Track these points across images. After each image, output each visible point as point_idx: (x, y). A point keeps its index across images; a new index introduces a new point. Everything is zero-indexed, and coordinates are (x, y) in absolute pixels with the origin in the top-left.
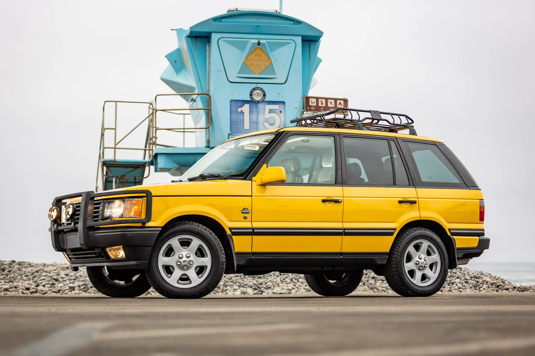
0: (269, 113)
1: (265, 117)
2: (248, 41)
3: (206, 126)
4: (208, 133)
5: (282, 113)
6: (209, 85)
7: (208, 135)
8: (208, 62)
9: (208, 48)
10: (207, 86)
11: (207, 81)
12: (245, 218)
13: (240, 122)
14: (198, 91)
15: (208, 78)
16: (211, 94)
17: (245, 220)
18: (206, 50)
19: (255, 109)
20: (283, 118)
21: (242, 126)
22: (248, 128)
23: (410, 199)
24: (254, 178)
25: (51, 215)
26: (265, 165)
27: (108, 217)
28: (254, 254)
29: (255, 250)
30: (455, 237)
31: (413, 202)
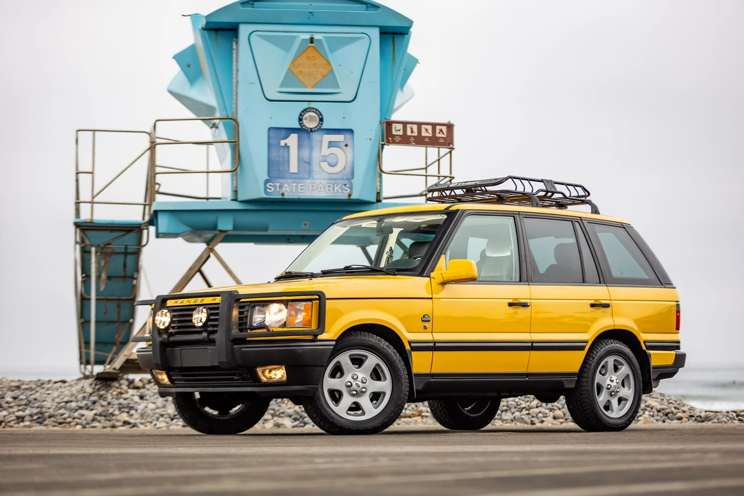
0: (329, 147)
1: (323, 154)
2: (295, 37)
3: (232, 167)
4: (235, 177)
5: (348, 147)
6: (236, 104)
7: (235, 182)
8: (234, 68)
9: (235, 47)
10: (234, 106)
11: (234, 97)
12: (425, 328)
13: (284, 161)
14: (221, 113)
15: (234, 93)
16: (240, 118)
17: (426, 331)
18: (232, 49)
19: (306, 142)
20: (349, 155)
21: (286, 169)
22: (296, 171)
23: (603, 302)
24: (432, 275)
25: (161, 321)
26: (443, 256)
27: (262, 326)
28: (433, 375)
29: (434, 371)
30: (651, 352)
31: (607, 306)
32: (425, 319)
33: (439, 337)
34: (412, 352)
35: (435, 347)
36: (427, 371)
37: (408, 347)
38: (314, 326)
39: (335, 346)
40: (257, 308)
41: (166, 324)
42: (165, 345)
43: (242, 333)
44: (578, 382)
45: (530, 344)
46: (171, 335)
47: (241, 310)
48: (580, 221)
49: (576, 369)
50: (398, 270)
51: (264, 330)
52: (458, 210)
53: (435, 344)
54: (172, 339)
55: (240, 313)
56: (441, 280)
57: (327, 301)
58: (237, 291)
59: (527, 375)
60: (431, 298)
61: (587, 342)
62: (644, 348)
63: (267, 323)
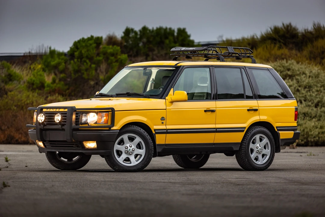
17: (163, 124)
23: (254, 108)
24: (167, 98)
25: (40, 119)
26: (172, 89)
27: (86, 123)
28: (166, 145)
29: (167, 143)
30: (279, 132)
31: (256, 110)
32: (163, 119)
33: (169, 127)
34: (156, 134)
35: (167, 132)
36: (164, 143)
37: (154, 132)
38: (109, 124)
39: (119, 132)
40: (84, 115)
41: (43, 121)
42: (42, 130)
43: (76, 126)
44: (241, 147)
45: (215, 130)
46: (45, 125)
47: (77, 115)
48: (244, 68)
49: (240, 141)
50: (151, 95)
51: (87, 125)
52: (181, 66)
54: (45, 127)
55: (76, 116)
56: (170, 100)
57: (115, 112)
58: (75, 107)
59: (214, 144)
60: (166, 109)
61: (245, 128)
62: (276, 130)
63: (88, 121)
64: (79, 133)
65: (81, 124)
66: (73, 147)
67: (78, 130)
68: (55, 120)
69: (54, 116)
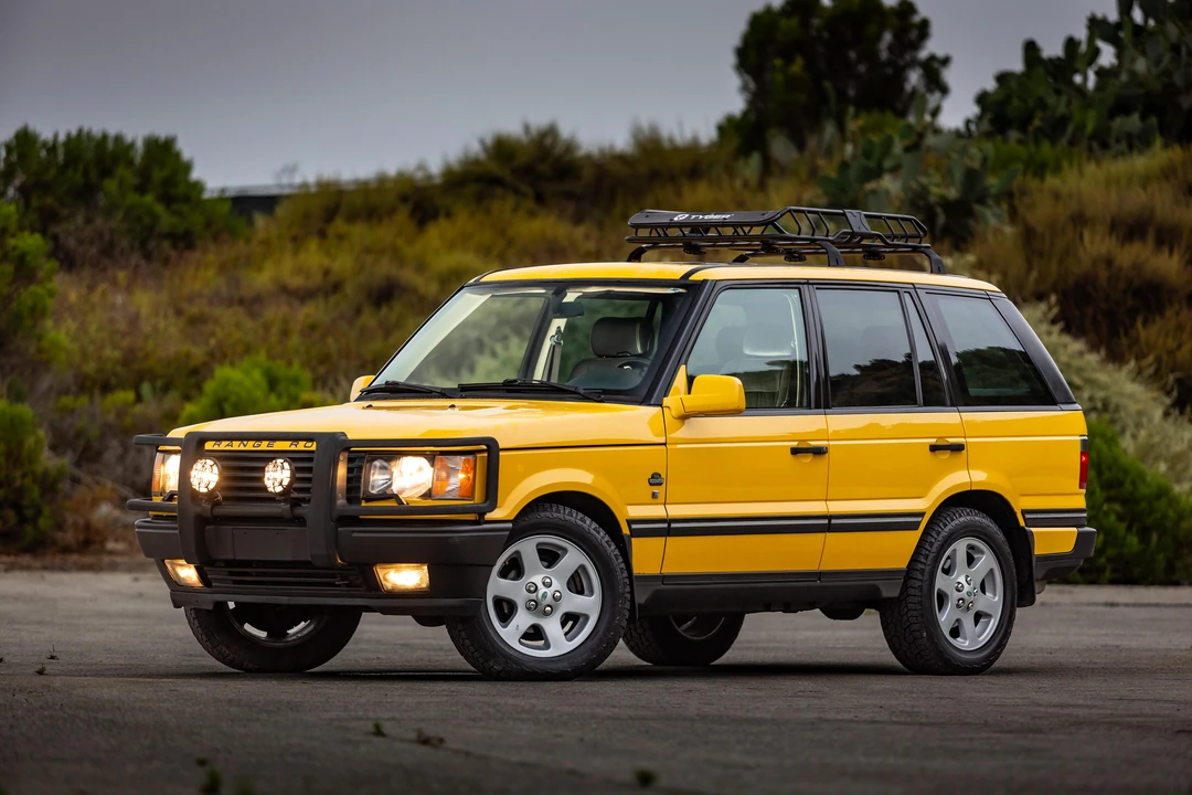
12: (654, 495)
17: (655, 501)
23: (951, 440)
24: (666, 401)
25: (201, 480)
26: (683, 367)
27: (386, 495)
28: (663, 578)
29: (667, 570)
30: (1033, 530)
31: (958, 448)
32: (655, 480)
33: (676, 511)
34: (633, 539)
35: (669, 529)
36: (656, 571)
37: (626, 530)
38: (479, 498)
39: (510, 530)
40: (378, 463)
41: (211, 486)
42: (203, 522)
43: (354, 507)
44: (905, 587)
45: (826, 521)
46: (217, 503)
47: (352, 465)
48: (912, 291)
49: (903, 565)
50: (605, 392)
51: (392, 503)
52: (705, 281)
53: (669, 525)
54: (219, 511)
56: (681, 411)
57: (501, 453)
58: (344, 434)
59: (820, 575)
60: (665, 444)
61: (922, 514)
62: (1022, 523)
63: (396, 490)
64: (358, 533)
65: (367, 500)
66: (333, 584)
67: (353, 520)
68: (268, 483)
69: (262, 470)
